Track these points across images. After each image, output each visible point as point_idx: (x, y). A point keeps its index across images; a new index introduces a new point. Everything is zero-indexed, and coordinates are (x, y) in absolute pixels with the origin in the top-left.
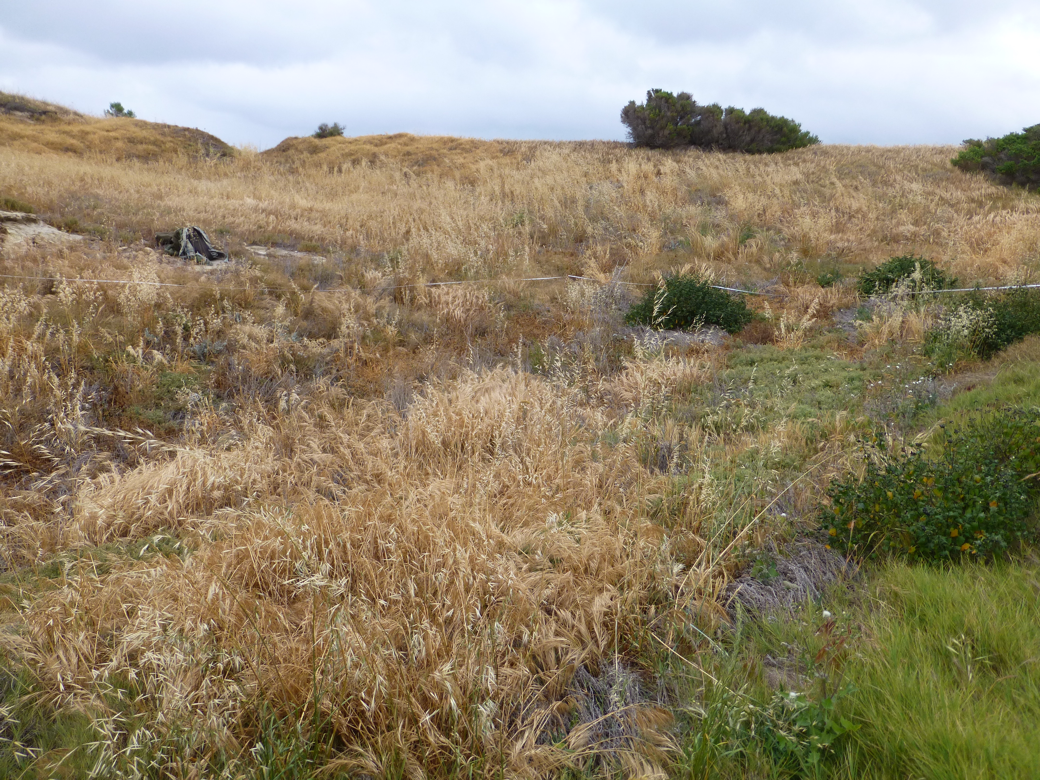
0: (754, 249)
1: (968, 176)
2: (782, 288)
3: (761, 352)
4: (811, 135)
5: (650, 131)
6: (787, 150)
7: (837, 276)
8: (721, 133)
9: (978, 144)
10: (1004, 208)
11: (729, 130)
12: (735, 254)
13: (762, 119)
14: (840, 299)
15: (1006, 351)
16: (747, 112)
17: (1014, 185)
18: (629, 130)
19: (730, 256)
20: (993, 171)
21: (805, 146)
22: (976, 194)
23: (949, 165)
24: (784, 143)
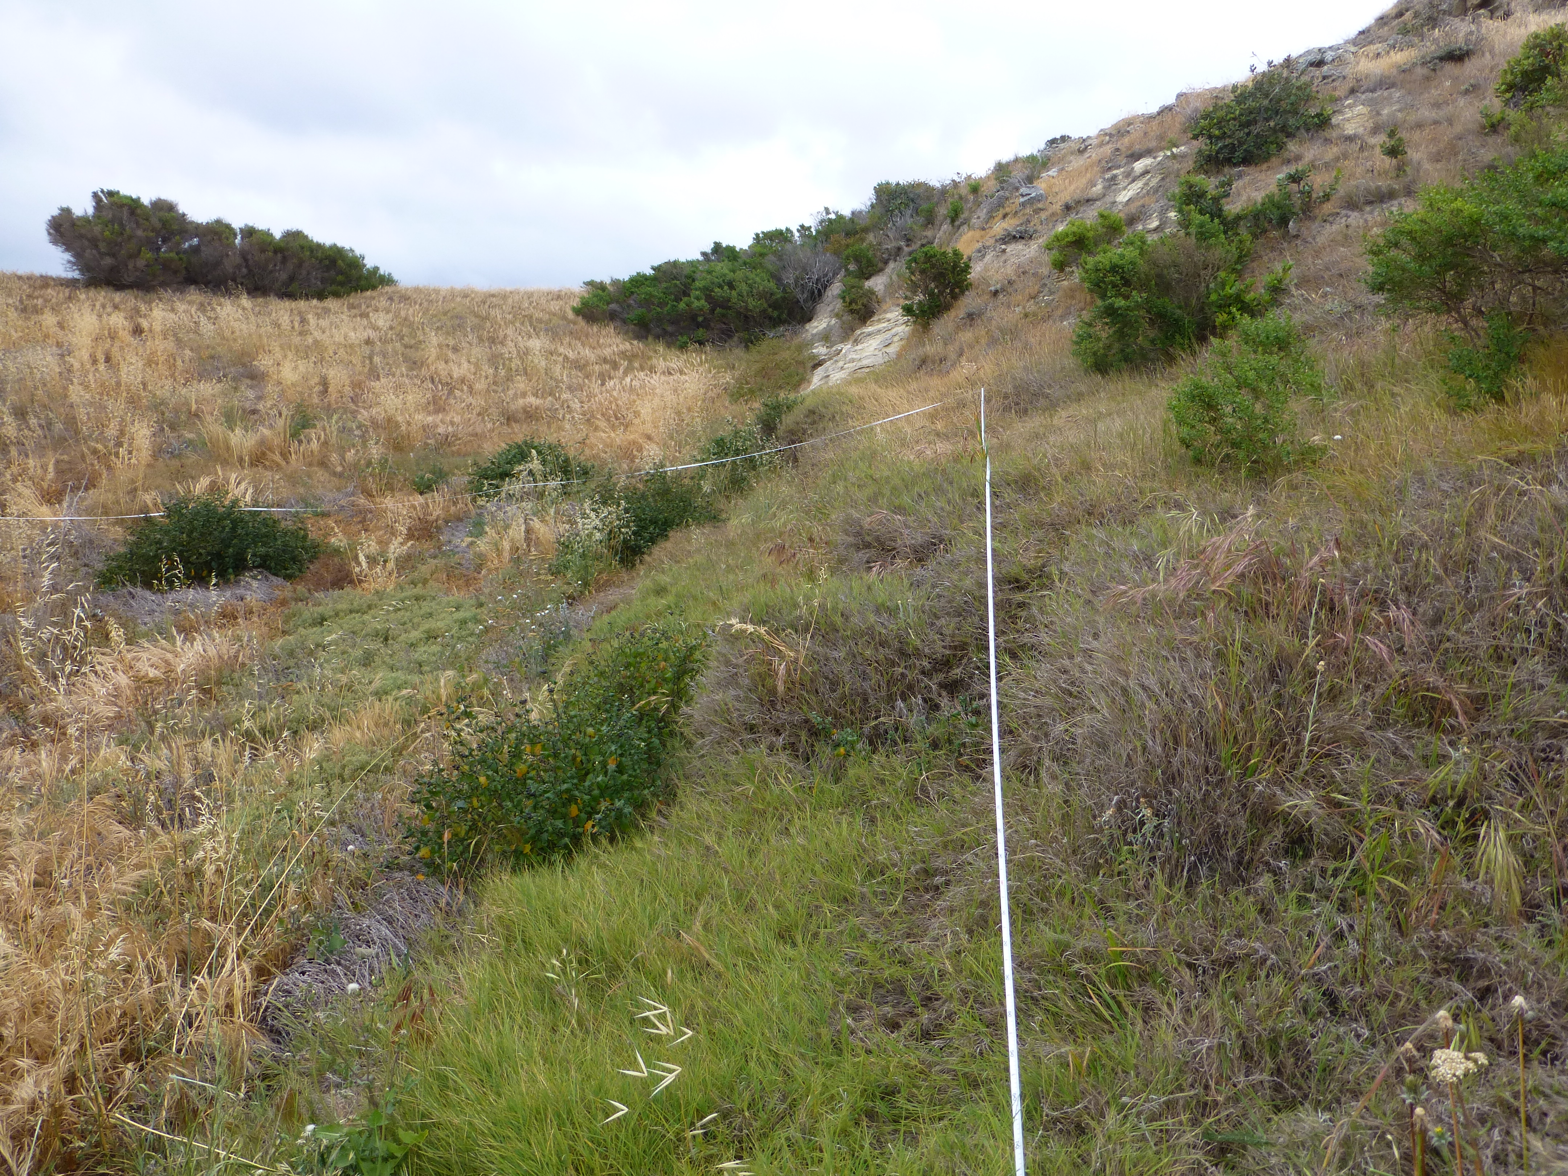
0: (315, 445)
1: (595, 329)
2: (362, 501)
3: (335, 602)
4: (382, 272)
5: (108, 261)
6: (349, 294)
7: (441, 475)
8: (238, 267)
9: (601, 287)
10: (642, 369)
11: (251, 262)
12: (285, 455)
13: (302, 248)
14: (446, 509)
15: (650, 555)
16: (277, 235)
17: (650, 339)
18: (67, 256)
19: (278, 458)
20: (624, 321)
21: (374, 288)
22: (607, 352)
23: (571, 315)
24: (342, 284)
